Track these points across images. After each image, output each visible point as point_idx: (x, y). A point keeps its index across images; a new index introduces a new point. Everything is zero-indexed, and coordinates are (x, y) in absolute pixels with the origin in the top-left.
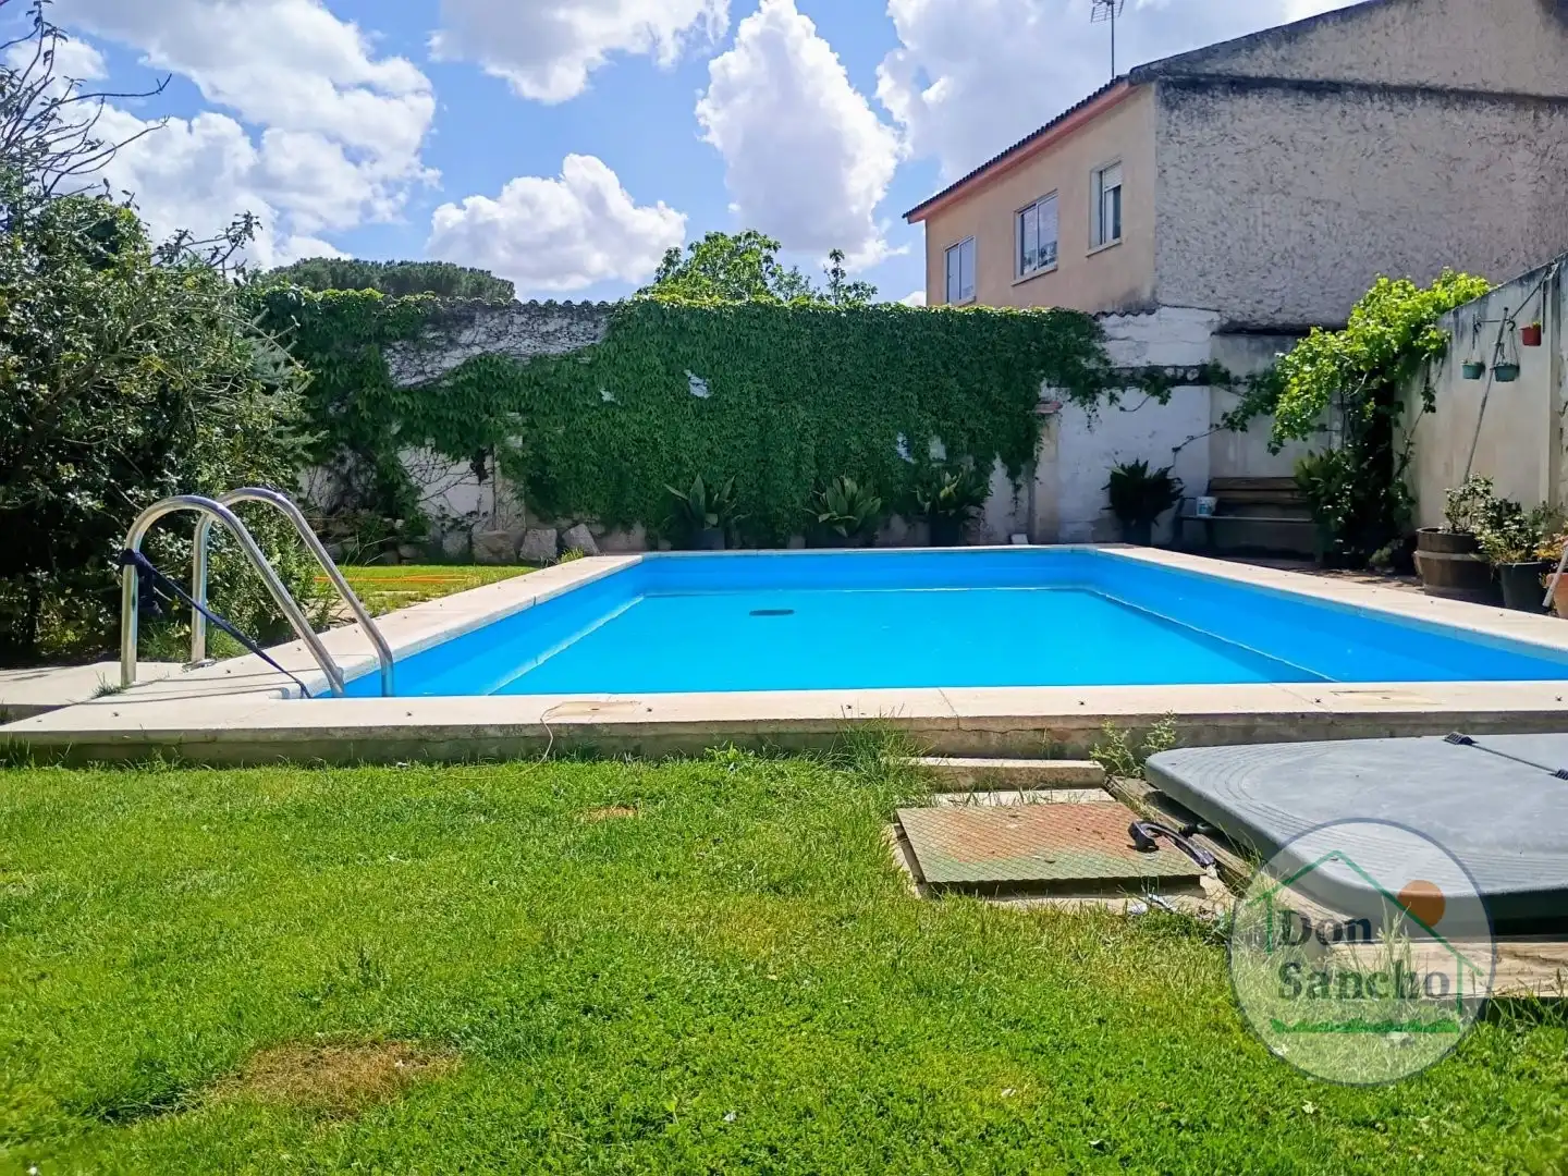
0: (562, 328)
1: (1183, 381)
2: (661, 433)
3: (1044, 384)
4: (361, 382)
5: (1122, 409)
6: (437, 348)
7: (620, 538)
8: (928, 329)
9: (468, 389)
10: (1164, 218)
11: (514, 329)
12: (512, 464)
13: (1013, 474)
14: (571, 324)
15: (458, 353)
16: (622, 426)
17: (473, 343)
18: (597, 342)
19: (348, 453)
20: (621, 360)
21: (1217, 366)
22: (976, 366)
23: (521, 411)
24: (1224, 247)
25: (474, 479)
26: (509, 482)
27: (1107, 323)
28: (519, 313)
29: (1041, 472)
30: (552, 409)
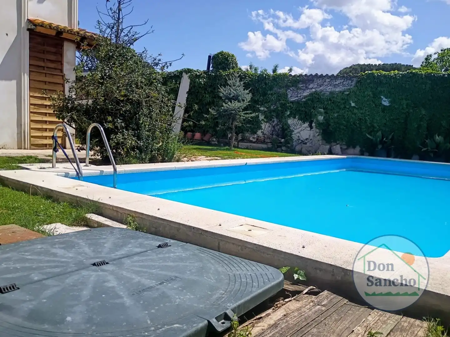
0: (341, 83)
2: (369, 117)
4: (280, 99)
6: (302, 89)
7: (351, 150)
9: (309, 102)
11: (326, 83)
12: (319, 125)
14: (344, 81)
15: (308, 91)
16: (355, 114)
17: (313, 88)
18: (352, 87)
19: (275, 119)
20: (358, 93)
23: (324, 109)
25: (309, 129)
26: (317, 130)
28: (328, 78)
30: (334, 108)
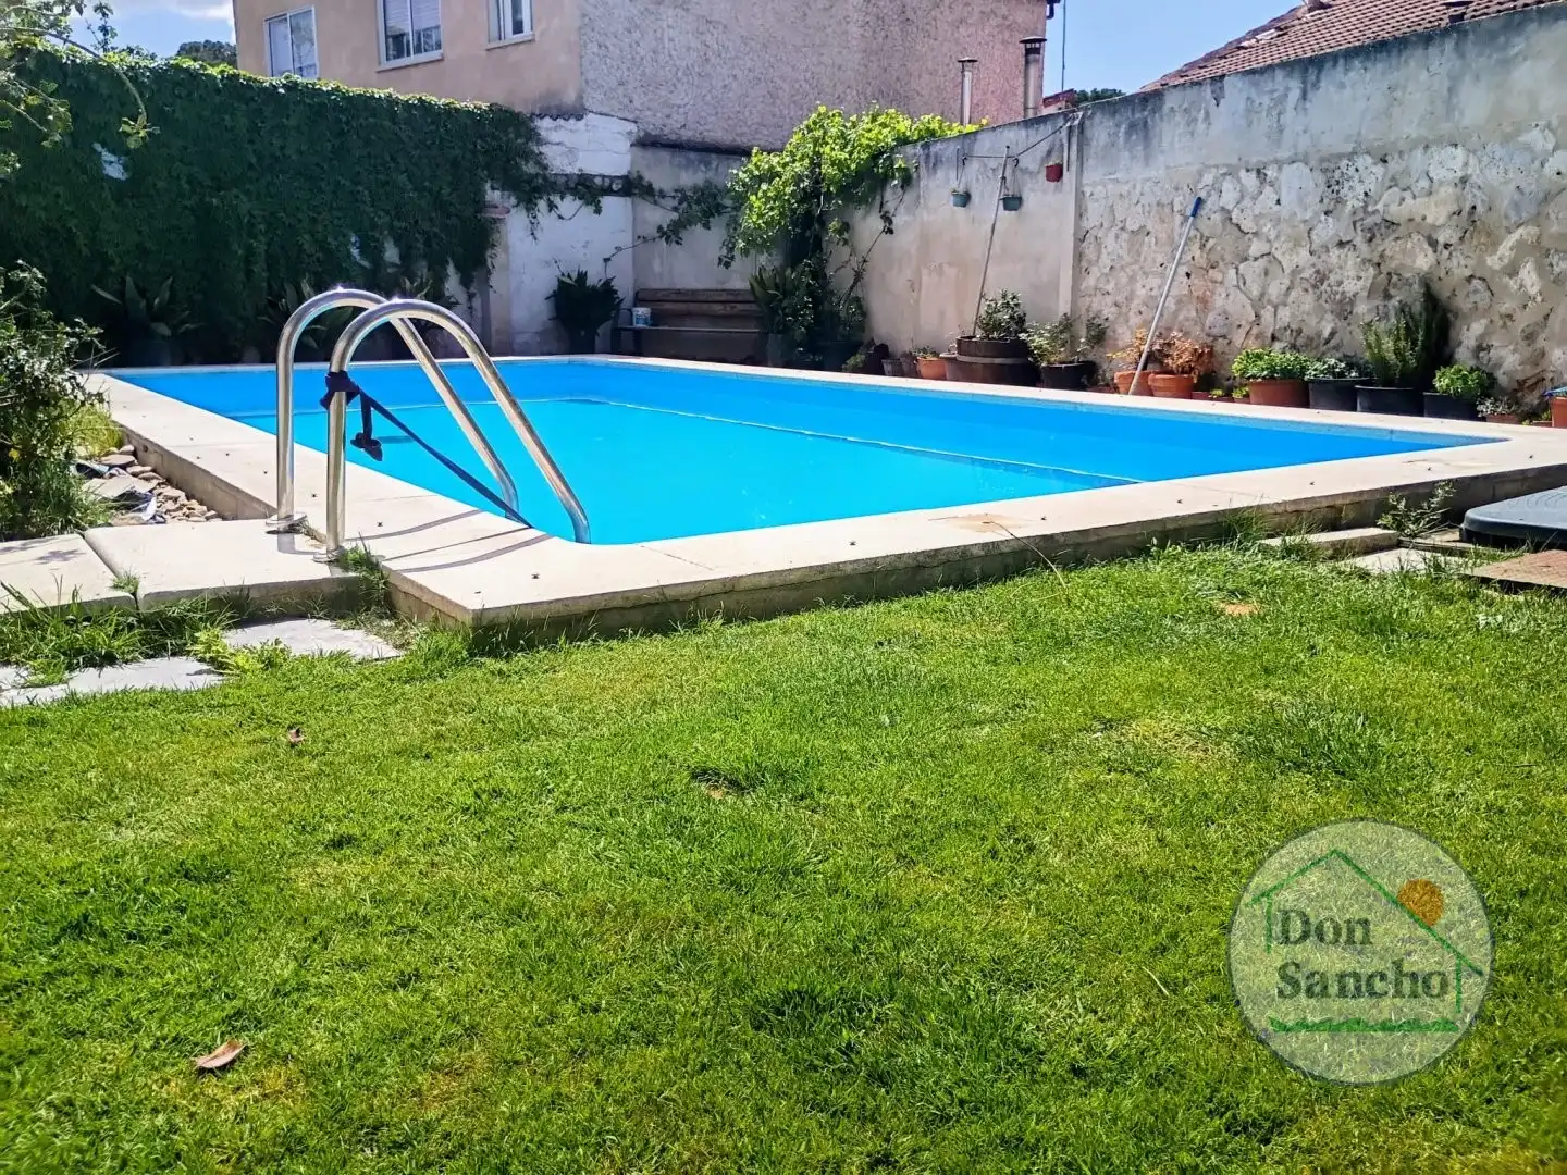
1: (609, 191)
2: (75, 221)
3: (488, 185)
5: (560, 217)
8: (374, 116)
10: (587, 20)
13: (466, 282)
21: (640, 178)
22: (425, 161)
24: (638, 58)
27: (544, 126)
29: (494, 280)
